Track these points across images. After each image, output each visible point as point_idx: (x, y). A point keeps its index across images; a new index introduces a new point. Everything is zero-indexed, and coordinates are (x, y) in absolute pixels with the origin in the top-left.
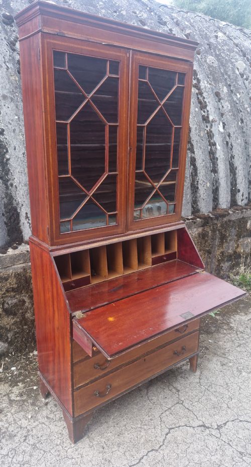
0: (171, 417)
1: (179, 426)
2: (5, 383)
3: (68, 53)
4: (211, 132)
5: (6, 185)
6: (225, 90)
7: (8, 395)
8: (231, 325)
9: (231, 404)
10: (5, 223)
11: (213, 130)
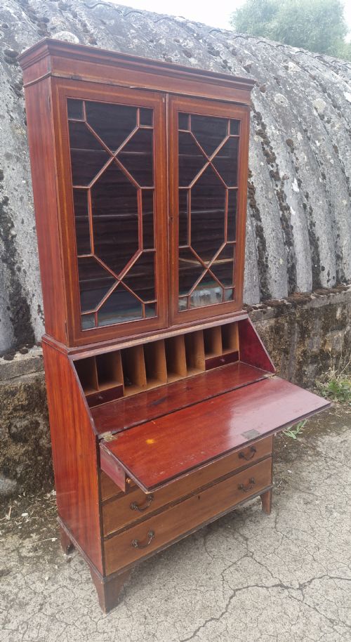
0: (237, 575)
1: (248, 587)
2: (13, 535)
3: (86, 102)
4: (283, 192)
5: (12, 269)
6: (300, 137)
7: (17, 550)
8: (318, 449)
9: (318, 555)
10: (12, 320)
11: (285, 189)
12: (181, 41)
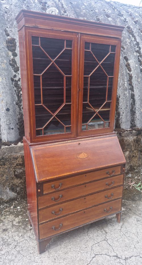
0: (98, 248)
2: (12, 215)
3: (40, 37)
5: (20, 108)
7: (12, 221)
9: (137, 245)
10: (18, 128)
12: (106, 10)
